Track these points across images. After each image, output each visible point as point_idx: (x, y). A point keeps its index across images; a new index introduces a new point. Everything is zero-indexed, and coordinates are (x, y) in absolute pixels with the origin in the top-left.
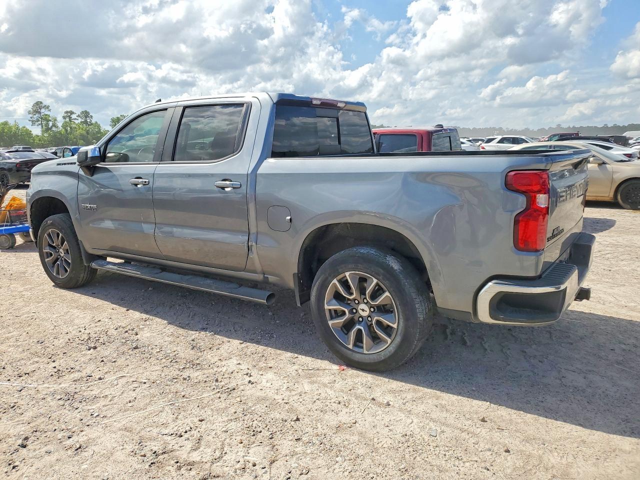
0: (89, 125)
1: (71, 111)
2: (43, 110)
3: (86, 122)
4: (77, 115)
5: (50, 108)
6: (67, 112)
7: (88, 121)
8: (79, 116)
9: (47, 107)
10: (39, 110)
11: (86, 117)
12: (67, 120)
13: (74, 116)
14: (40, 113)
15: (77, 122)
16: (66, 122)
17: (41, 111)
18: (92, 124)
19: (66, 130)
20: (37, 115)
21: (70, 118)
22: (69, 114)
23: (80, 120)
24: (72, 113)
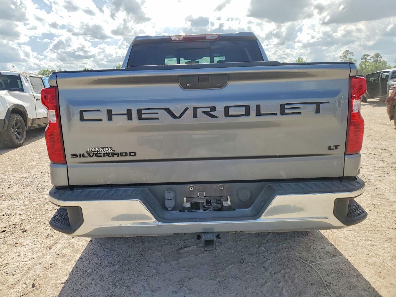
0: (379, 63)
1: (367, 54)
2: (349, 56)
3: (377, 61)
4: (371, 57)
5: (353, 54)
6: (364, 55)
7: (379, 60)
8: (372, 57)
9: (352, 53)
10: (346, 56)
11: (377, 57)
12: (364, 60)
13: (368, 58)
14: (347, 57)
15: (370, 61)
16: (362, 62)
17: (348, 56)
18: (381, 62)
19: (362, 67)
20: (344, 59)
21: (366, 59)
22: (366, 57)
23: (373, 60)
24: (367, 55)
